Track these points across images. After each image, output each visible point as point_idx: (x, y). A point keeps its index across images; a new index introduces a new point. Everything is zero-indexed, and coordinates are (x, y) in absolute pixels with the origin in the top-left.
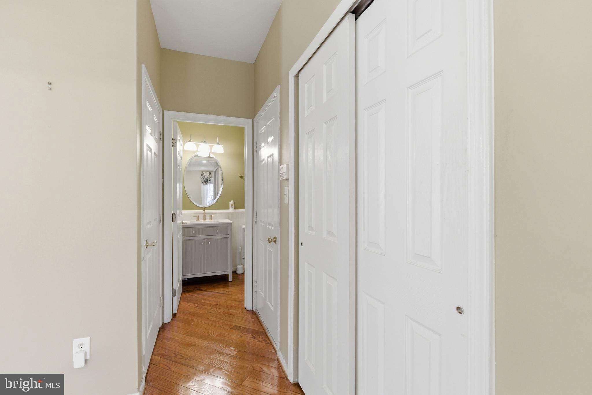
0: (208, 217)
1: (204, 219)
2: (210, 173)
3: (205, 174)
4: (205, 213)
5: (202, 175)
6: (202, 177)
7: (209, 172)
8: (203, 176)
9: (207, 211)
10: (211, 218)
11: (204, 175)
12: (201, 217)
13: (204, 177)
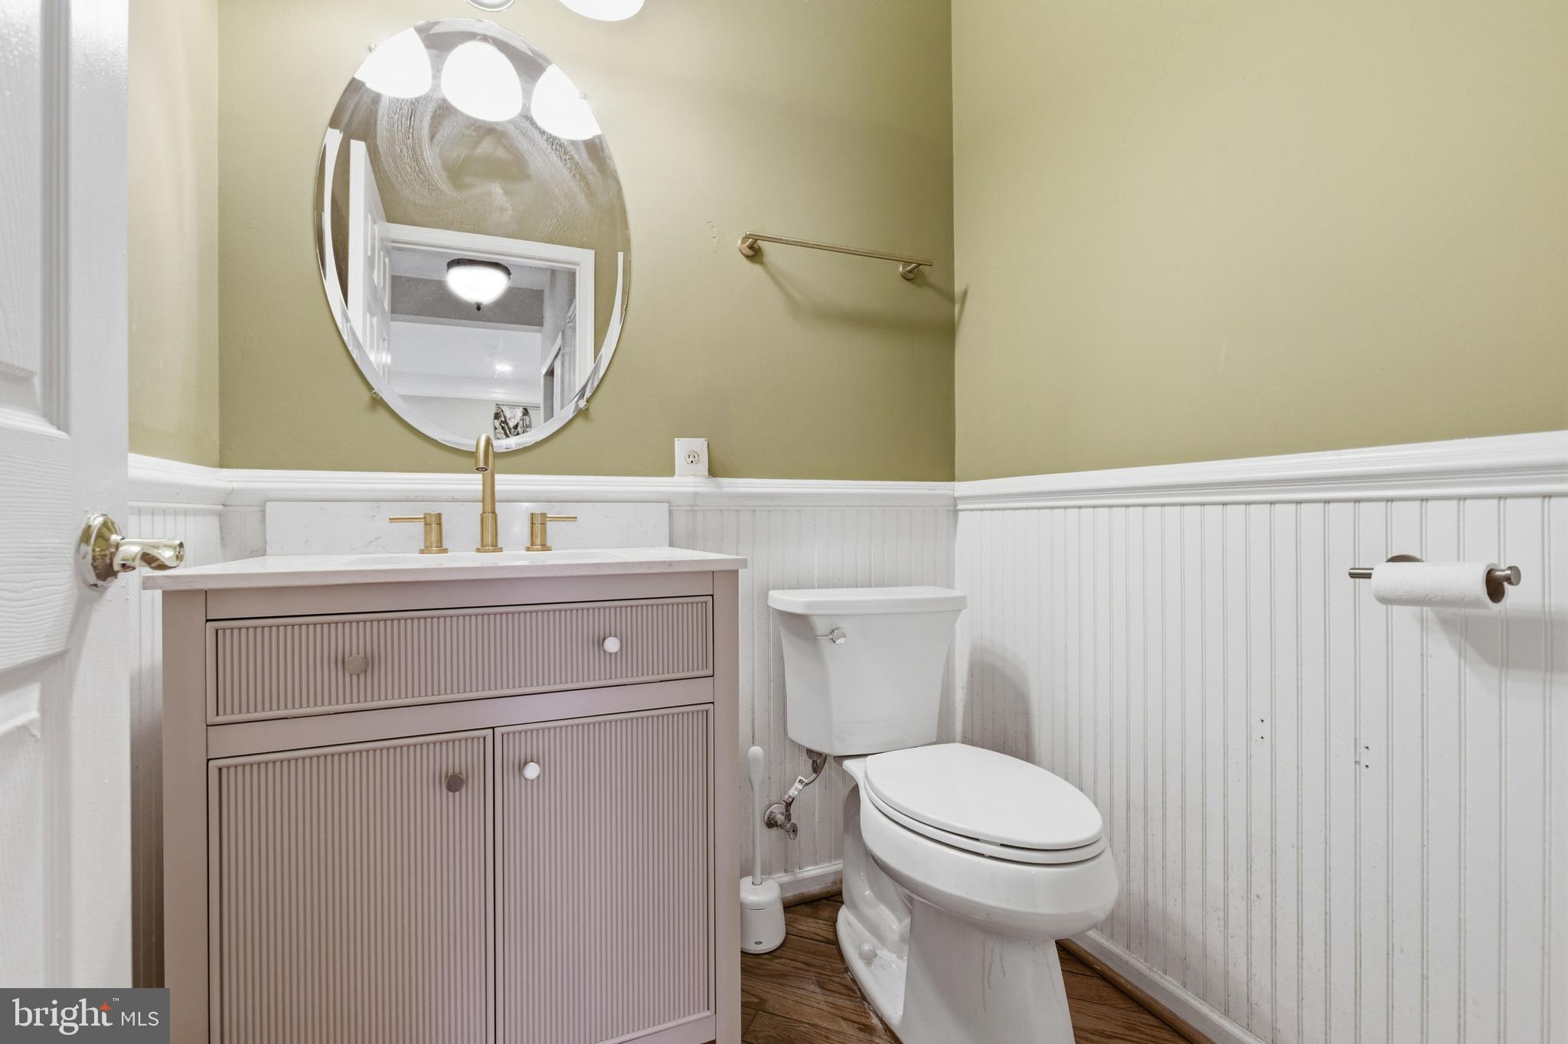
0: (514, 524)
1: (489, 539)
2: (526, 412)
3: (508, 413)
4: (489, 499)
5: (497, 416)
6: (497, 423)
7: (521, 408)
8: (503, 419)
9: (504, 482)
10: (538, 530)
11: (505, 417)
12: (463, 524)
13: (505, 422)
